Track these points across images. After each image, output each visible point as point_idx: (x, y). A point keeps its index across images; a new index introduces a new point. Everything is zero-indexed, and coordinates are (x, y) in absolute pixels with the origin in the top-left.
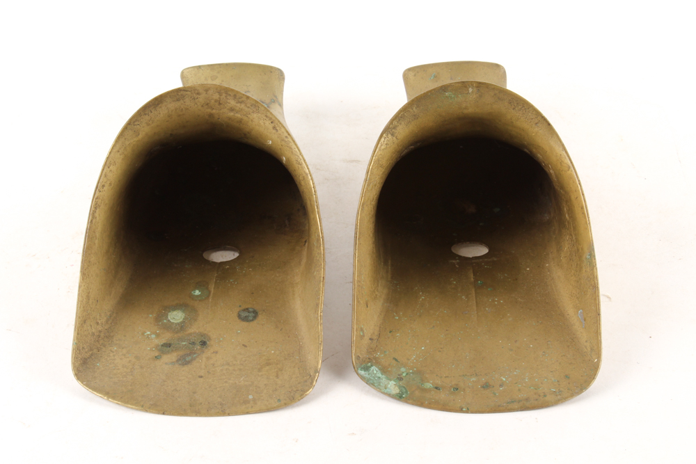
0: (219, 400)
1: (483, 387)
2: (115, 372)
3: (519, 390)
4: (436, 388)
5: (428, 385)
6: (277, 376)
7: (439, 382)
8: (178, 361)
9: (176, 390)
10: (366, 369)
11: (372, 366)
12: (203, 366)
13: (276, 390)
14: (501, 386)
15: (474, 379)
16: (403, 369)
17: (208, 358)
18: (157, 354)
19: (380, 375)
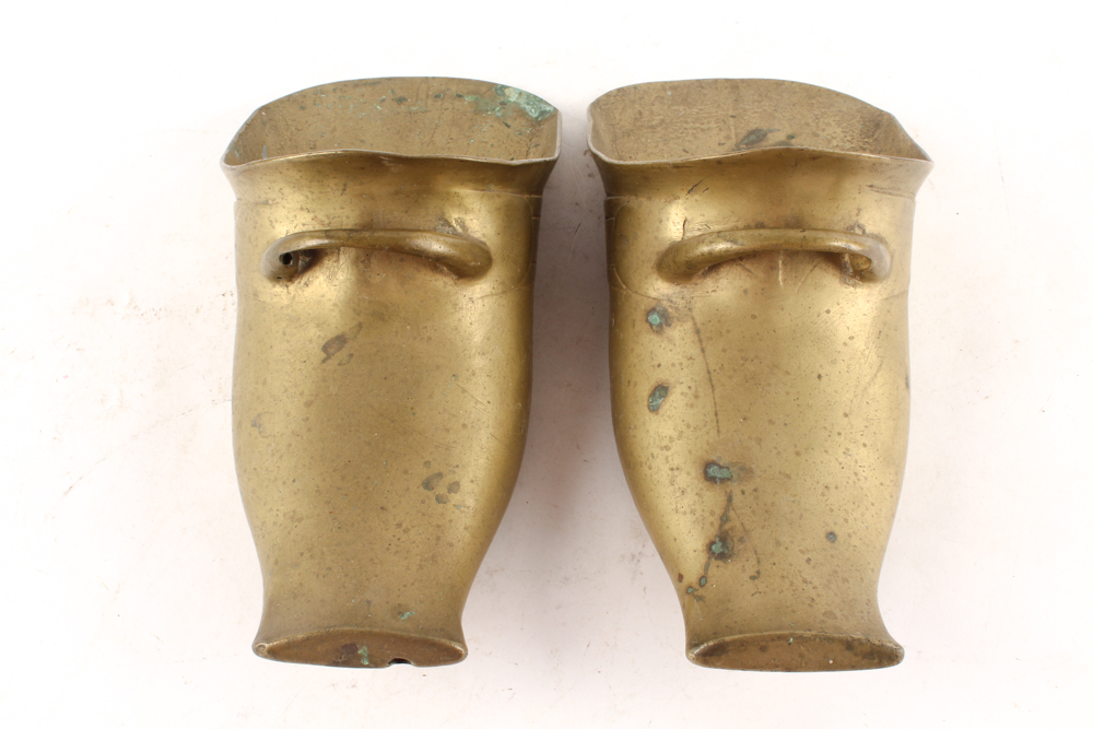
0: (705, 92)
1: (406, 100)
2: (837, 118)
3: (363, 96)
4: (460, 96)
5: (468, 99)
6: (640, 113)
7: (457, 103)
8: (765, 135)
9: (759, 102)
10: (543, 113)
11: (537, 118)
12: (732, 128)
13: (641, 99)
14: (383, 100)
15: (414, 108)
16: (499, 114)
17: (728, 137)
18: (793, 141)
19: (527, 107)
